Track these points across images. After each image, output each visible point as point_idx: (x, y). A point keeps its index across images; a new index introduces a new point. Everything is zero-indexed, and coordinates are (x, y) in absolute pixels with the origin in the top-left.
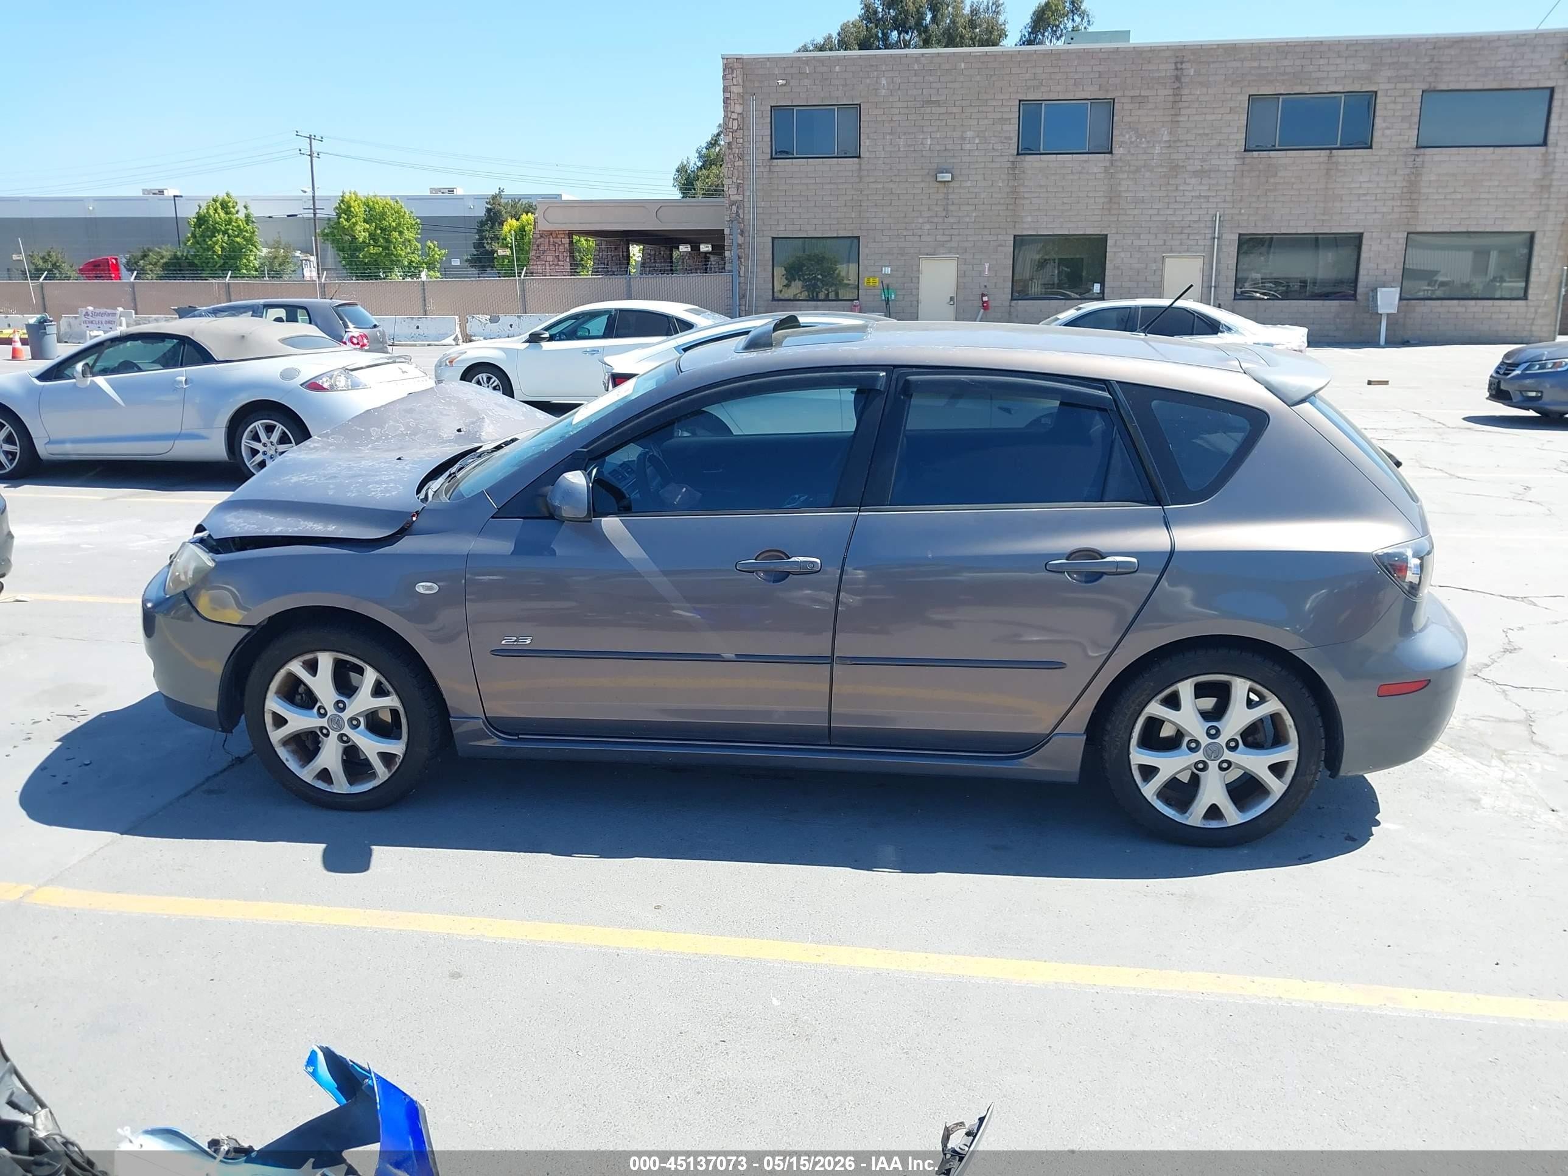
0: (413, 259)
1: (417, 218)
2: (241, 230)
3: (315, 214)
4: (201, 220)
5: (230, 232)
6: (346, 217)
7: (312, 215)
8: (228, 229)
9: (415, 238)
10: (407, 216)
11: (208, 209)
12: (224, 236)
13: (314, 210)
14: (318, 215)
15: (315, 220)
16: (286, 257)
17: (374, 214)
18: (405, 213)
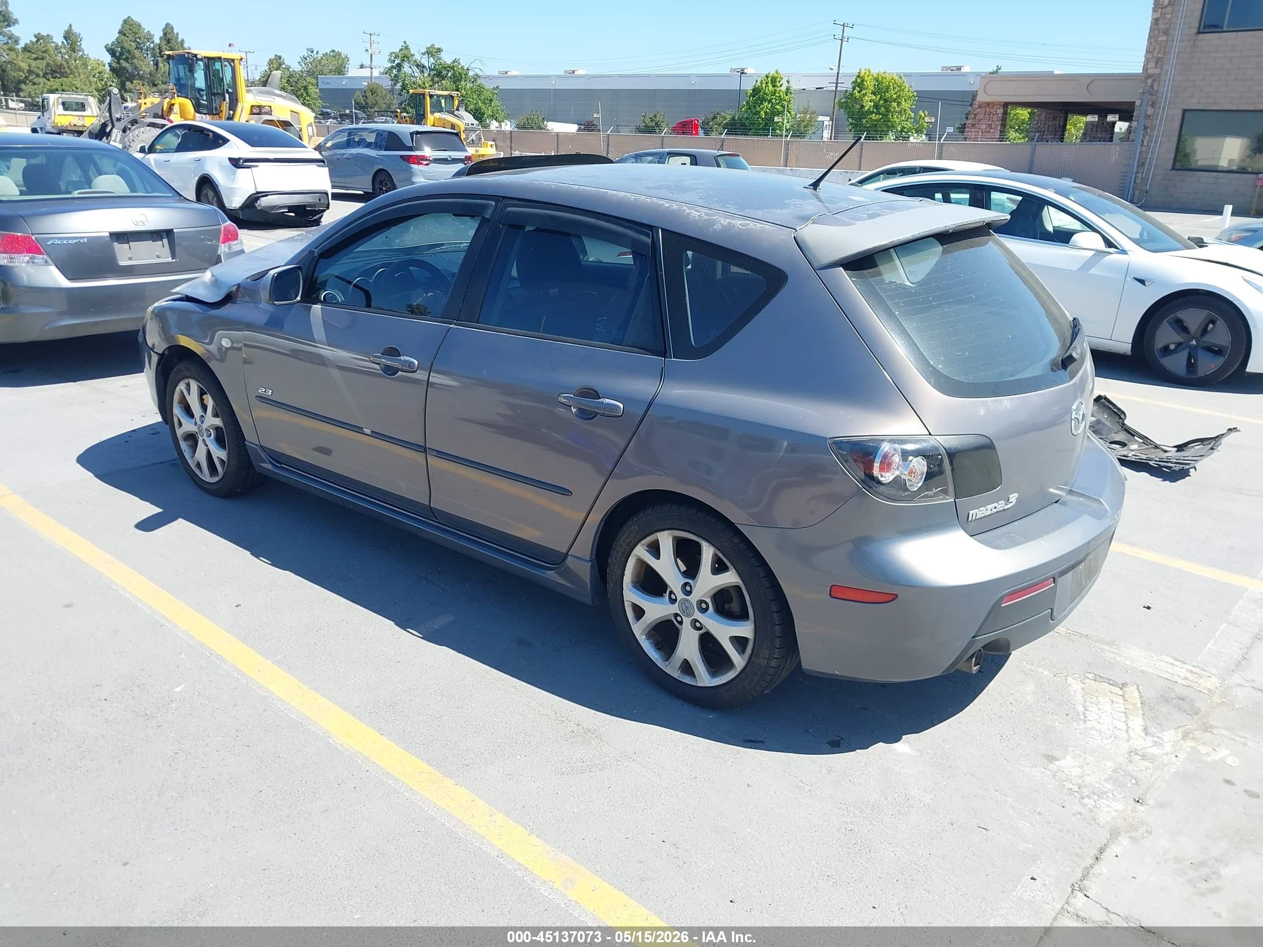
0: (906, 126)
1: (915, 91)
2: (781, 100)
3: (836, 87)
4: (756, 91)
5: (773, 101)
6: (859, 89)
7: (834, 89)
8: (772, 99)
9: (910, 109)
10: (906, 90)
11: (761, 83)
12: (769, 104)
13: (837, 84)
14: (839, 89)
15: (836, 92)
16: (810, 121)
17: (881, 88)
18: (905, 87)
